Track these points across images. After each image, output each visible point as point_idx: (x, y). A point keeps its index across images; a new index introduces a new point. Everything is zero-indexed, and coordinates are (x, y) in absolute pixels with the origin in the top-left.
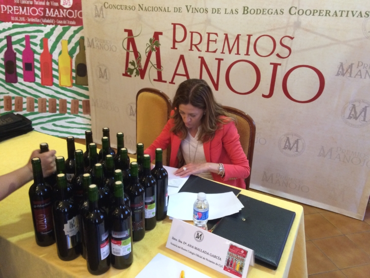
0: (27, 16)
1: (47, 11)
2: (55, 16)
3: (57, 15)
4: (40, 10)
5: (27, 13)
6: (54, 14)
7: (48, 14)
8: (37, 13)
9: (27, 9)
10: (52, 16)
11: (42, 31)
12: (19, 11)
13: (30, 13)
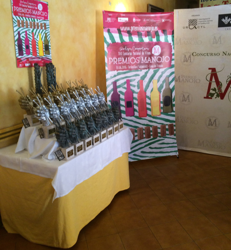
0: (128, 64)
1: (143, 59)
2: (148, 62)
3: (149, 62)
4: (138, 59)
5: (128, 62)
6: (147, 61)
7: (143, 61)
8: (135, 61)
9: (128, 59)
10: (146, 62)
11: (138, 75)
12: (122, 61)
13: (130, 62)
